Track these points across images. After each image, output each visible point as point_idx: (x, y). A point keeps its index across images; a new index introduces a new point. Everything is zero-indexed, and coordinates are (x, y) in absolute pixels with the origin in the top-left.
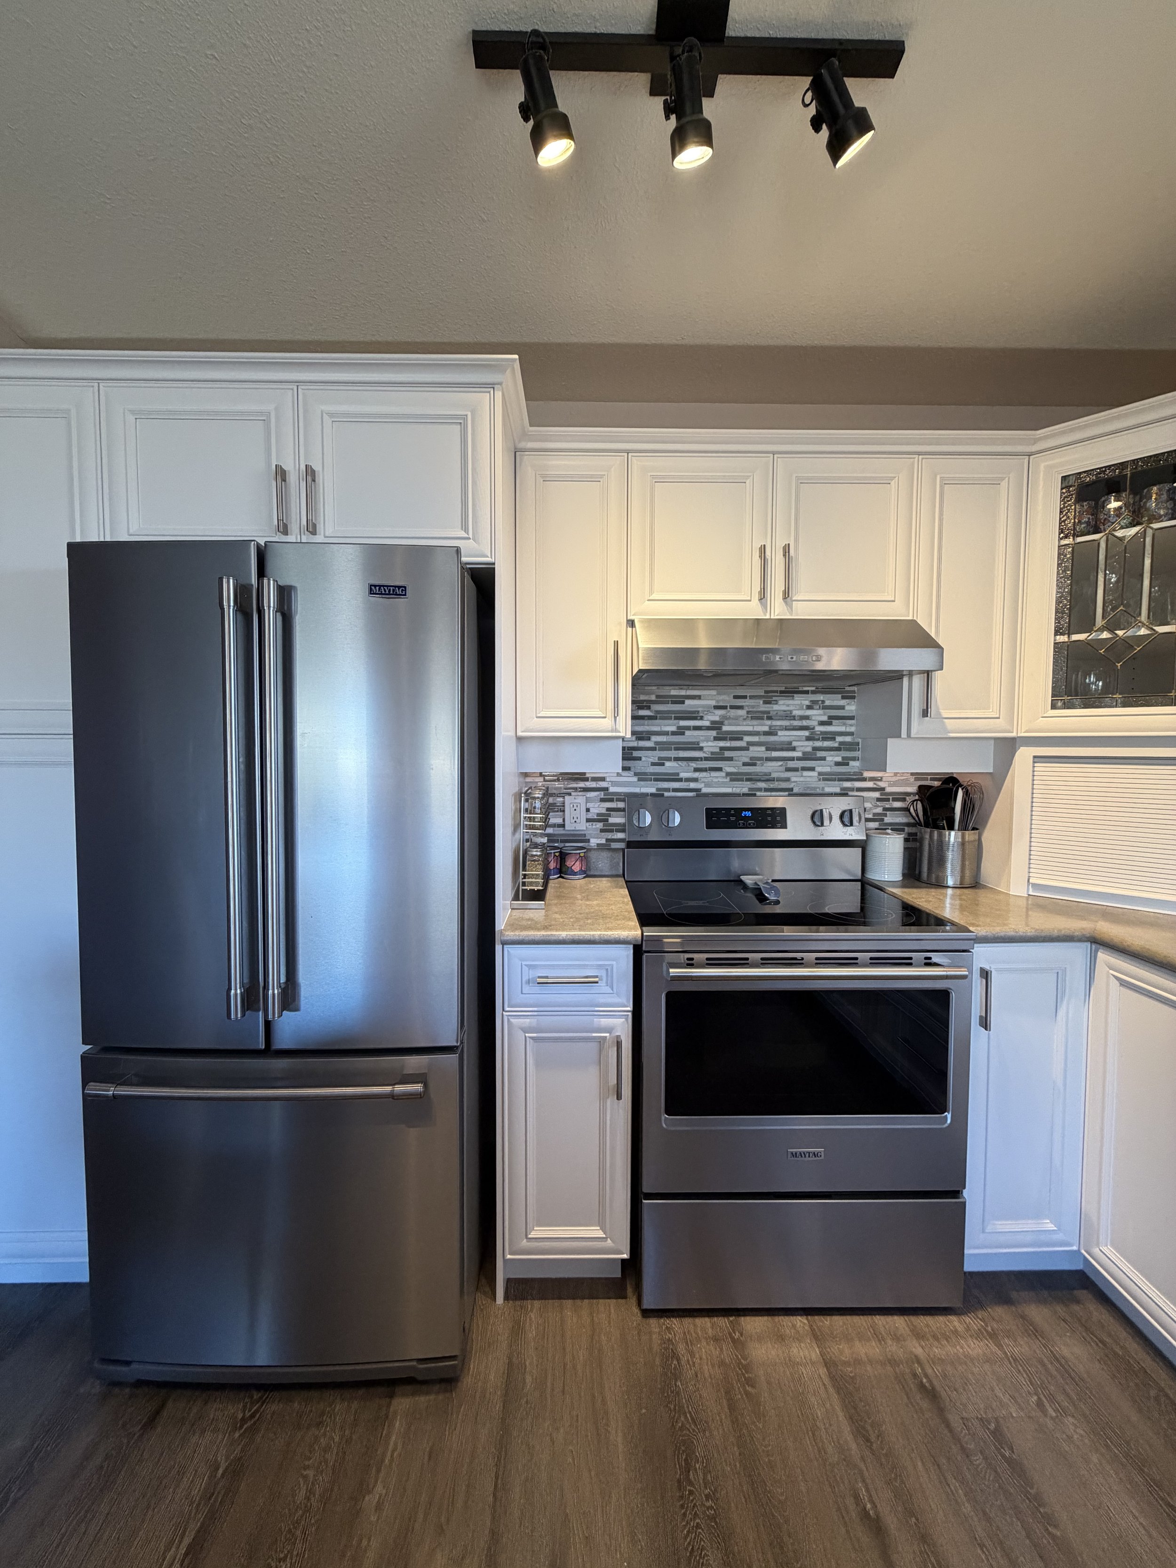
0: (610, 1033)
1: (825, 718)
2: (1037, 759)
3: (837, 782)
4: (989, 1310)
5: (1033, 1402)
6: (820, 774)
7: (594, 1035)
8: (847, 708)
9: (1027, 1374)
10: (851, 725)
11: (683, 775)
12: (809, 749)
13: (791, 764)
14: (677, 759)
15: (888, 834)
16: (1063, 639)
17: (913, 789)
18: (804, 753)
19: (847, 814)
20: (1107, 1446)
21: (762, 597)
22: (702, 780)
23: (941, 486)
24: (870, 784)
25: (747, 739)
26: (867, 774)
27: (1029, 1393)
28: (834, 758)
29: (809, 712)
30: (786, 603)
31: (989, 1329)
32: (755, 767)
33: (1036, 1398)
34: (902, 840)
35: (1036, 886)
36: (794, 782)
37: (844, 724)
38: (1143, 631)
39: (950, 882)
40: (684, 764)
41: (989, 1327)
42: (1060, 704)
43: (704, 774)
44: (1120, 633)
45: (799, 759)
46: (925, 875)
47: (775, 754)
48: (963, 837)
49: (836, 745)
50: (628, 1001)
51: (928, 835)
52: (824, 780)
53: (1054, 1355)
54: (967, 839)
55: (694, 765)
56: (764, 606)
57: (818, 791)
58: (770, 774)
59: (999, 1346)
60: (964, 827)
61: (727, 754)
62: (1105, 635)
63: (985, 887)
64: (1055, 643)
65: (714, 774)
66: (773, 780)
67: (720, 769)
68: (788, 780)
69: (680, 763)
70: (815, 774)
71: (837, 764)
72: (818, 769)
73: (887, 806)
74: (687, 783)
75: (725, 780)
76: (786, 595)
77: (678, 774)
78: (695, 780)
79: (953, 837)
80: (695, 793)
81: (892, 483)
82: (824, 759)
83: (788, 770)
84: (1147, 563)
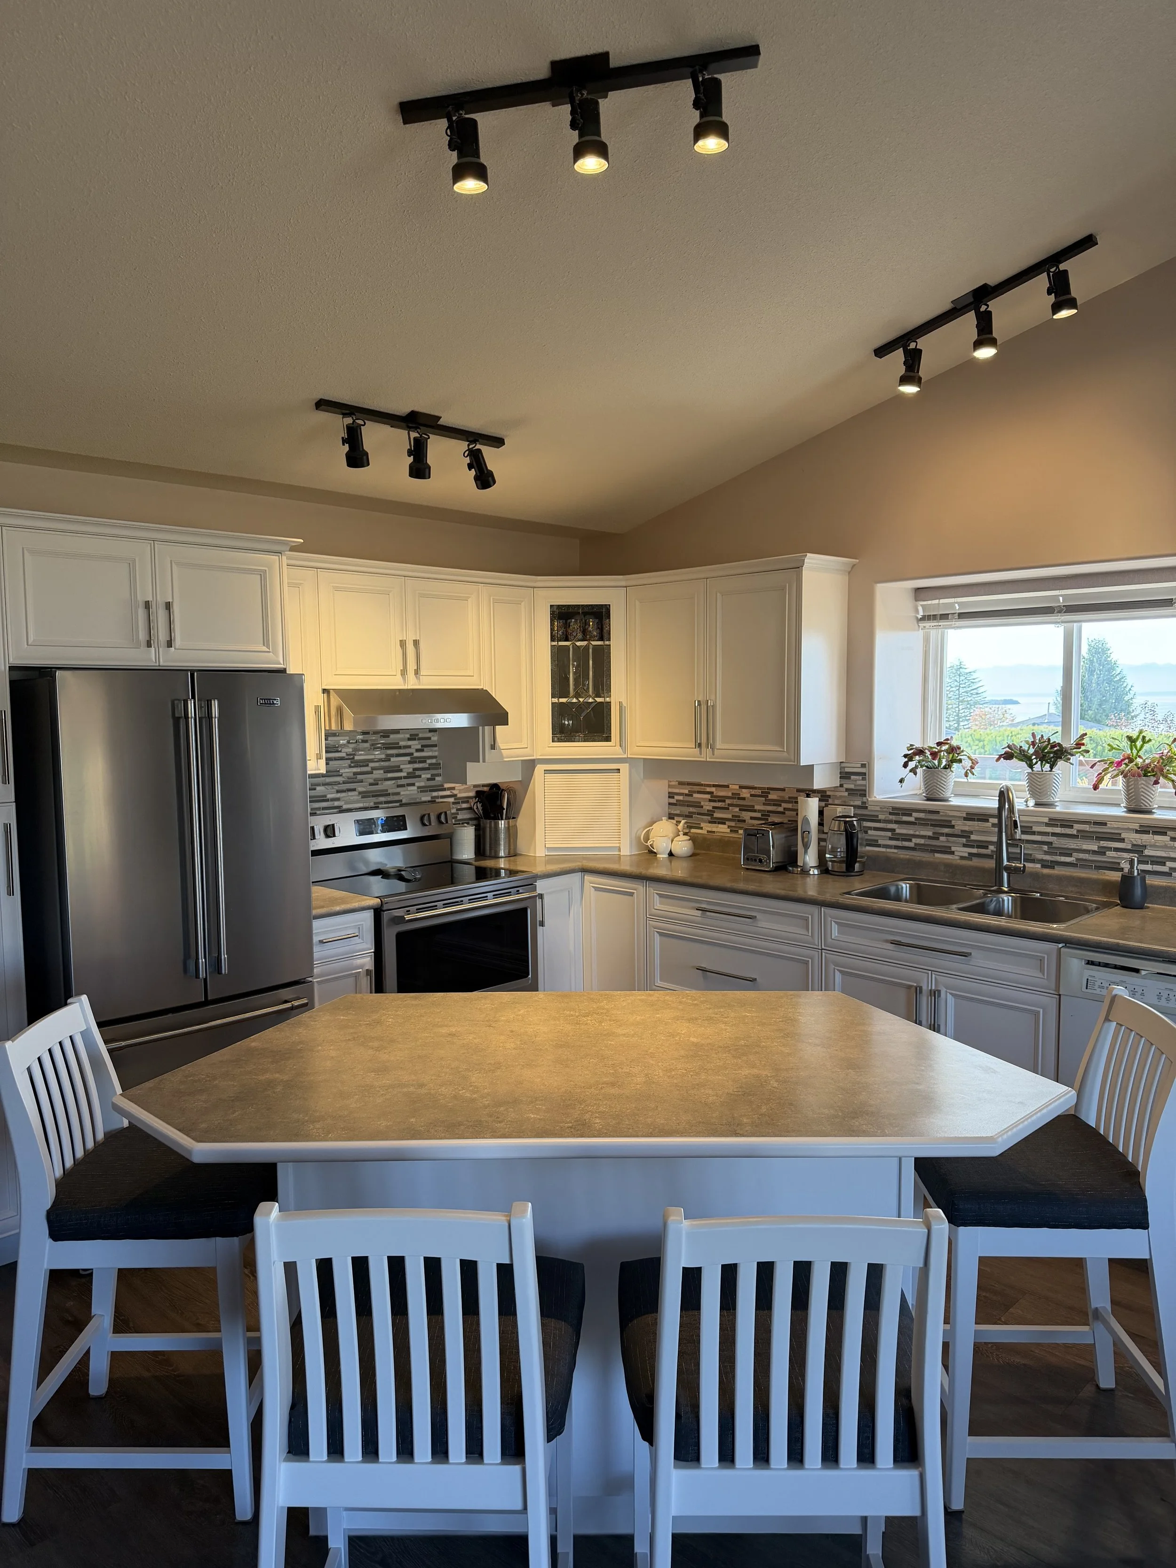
0: (362, 969)
1: (419, 747)
2: (547, 771)
3: (429, 793)
6: (418, 787)
7: (354, 972)
8: (432, 738)
10: (435, 751)
11: (329, 796)
12: (411, 770)
13: (400, 782)
14: (324, 785)
15: (466, 827)
16: (555, 700)
17: (472, 794)
18: (408, 773)
19: (426, 818)
21: (404, 672)
22: (343, 799)
23: (493, 604)
24: (448, 793)
25: (371, 765)
26: (446, 786)
28: (426, 775)
29: (410, 743)
30: (416, 677)
32: (377, 786)
34: (474, 830)
35: (549, 849)
36: (403, 795)
37: (432, 751)
38: (591, 700)
39: (502, 854)
40: (329, 787)
42: (556, 739)
43: (343, 795)
44: (581, 700)
45: (405, 778)
46: (488, 853)
47: (390, 775)
48: (509, 823)
49: (427, 766)
50: (372, 945)
51: (487, 824)
52: (421, 792)
54: (511, 825)
55: (336, 787)
56: (404, 679)
57: (418, 800)
58: (387, 790)
60: (507, 818)
61: (359, 777)
62: (575, 700)
63: (521, 855)
64: (552, 703)
65: (350, 793)
66: (389, 794)
67: (354, 790)
68: (398, 794)
69: (326, 787)
70: (415, 788)
71: (428, 779)
72: (417, 784)
73: (459, 807)
74: (332, 803)
75: (358, 798)
76: (417, 672)
77: (325, 796)
78: (338, 799)
79: (502, 824)
80: (338, 810)
81: (469, 600)
82: (420, 776)
83: (399, 786)
84: (591, 662)
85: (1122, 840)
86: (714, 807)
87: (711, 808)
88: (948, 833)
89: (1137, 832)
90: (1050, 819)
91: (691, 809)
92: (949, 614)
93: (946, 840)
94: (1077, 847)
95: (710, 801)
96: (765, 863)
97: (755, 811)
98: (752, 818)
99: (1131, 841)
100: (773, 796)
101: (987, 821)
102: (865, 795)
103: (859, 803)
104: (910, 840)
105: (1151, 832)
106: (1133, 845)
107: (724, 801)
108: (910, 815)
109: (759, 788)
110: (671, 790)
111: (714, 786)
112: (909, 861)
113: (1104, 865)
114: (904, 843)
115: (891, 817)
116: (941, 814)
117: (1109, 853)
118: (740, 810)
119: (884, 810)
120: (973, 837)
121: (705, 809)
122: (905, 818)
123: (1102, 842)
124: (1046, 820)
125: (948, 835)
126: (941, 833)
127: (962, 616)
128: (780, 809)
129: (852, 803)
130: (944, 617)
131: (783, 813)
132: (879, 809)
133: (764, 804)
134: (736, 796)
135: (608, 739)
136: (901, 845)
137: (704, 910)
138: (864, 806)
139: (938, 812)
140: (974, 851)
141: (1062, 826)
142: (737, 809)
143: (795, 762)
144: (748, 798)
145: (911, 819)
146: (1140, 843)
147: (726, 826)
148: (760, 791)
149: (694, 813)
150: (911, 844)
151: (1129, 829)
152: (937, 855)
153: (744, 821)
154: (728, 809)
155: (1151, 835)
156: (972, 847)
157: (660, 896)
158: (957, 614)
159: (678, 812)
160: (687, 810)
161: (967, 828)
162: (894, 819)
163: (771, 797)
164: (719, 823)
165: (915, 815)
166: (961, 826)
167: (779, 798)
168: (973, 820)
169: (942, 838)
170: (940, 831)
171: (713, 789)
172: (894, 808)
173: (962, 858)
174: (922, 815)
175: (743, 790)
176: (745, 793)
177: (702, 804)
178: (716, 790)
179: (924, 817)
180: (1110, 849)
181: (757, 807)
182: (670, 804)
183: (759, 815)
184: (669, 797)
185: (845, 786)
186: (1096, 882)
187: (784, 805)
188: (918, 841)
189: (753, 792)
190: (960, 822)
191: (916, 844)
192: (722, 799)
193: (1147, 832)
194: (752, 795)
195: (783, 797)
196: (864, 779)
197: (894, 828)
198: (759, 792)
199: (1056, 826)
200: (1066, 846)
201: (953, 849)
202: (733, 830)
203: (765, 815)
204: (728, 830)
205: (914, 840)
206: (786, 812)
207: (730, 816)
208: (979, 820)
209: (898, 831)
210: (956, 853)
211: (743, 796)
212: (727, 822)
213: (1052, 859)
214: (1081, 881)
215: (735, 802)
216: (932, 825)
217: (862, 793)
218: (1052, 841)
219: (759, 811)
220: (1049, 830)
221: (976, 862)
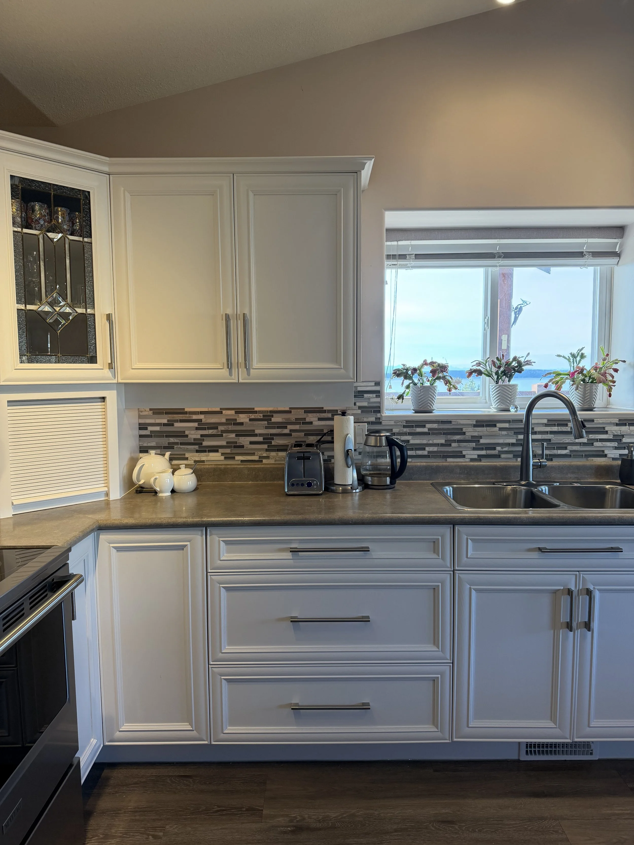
2: (9, 403)
4: (89, 828)
5: (152, 840)
9: (136, 833)
16: (22, 307)
20: (185, 819)
27: (147, 838)
31: (101, 836)
33: (150, 837)
35: (17, 507)
38: (69, 310)
41: (101, 835)
42: (24, 359)
53: (132, 812)
59: (114, 837)
62: (48, 309)
64: (18, 310)
84: (68, 261)
85: (606, 432)
86: (202, 436)
87: (199, 437)
88: (459, 439)
89: (617, 425)
90: (549, 420)
91: (172, 440)
92: (406, 255)
93: (458, 446)
94: (571, 441)
95: (197, 429)
96: (315, 487)
97: (256, 435)
98: (251, 443)
99: (613, 432)
100: (277, 419)
101: (495, 426)
102: (379, 412)
103: (373, 419)
104: (424, 449)
105: (627, 424)
106: (614, 435)
107: (217, 428)
108: (424, 426)
109: (260, 412)
110: (142, 421)
111: (202, 413)
112: (426, 468)
113: (591, 453)
114: (417, 452)
115: (405, 430)
116: (453, 423)
117: (596, 444)
118: (236, 436)
119: (398, 423)
120: (482, 441)
121: (191, 438)
122: (419, 430)
123: (590, 435)
124: (545, 421)
125: (459, 441)
126: (453, 440)
127: (418, 257)
128: (286, 431)
129: (365, 420)
130: (403, 257)
131: (289, 435)
132: (394, 424)
133: (267, 428)
134: (231, 421)
135: (93, 360)
136: (414, 454)
137: (294, 551)
138: (378, 422)
139: (450, 422)
140: (483, 452)
141: (559, 425)
142: (233, 435)
143: (354, 379)
144: (246, 423)
145: (425, 430)
146: (619, 434)
147: (218, 454)
148: (262, 415)
149: (177, 444)
150: (425, 453)
151: (610, 424)
152: (449, 460)
153: (243, 447)
154: (222, 436)
155: (627, 426)
156: (482, 449)
157: (226, 542)
158: (414, 256)
159: (153, 444)
160: (165, 441)
161: (476, 434)
162: (408, 431)
163: (273, 420)
164: (210, 451)
165: (428, 426)
166: (470, 432)
167: (284, 421)
168: (483, 426)
169: (454, 445)
170: (452, 439)
171: (202, 417)
172: (407, 422)
173: (472, 460)
174: (435, 426)
175: (240, 415)
176: (243, 418)
177: (187, 433)
178: (205, 417)
179: (437, 427)
180: (597, 440)
181: (257, 432)
182: (141, 436)
183: (260, 439)
184: (140, 429)
185: (358, 404)
186: (591, 467)
187: (290, 427)
188: (431, 449)
189: (253, 416)
190: (471, 429)
191: (429, 452)
192: (214, 426)
193: (625, 425)
194: (251, 420)
195: (289, 419)
196: (377, 396)
197: (408, 439)
198: (260, 416)
199: (554, 425)
200: (562, 442)
201: (464, 453)
202: (228, 457)
203: (268, 439)
204: (222, 458)
205: (427, 449)
206: (293, 434)
207: (224, 443)
208: (488, 426)
209: (411, 442)
210: (467, 456)
211: (241, 421)
212: (220, 450)
213: (551, 453)
214: (578, 468)
215: (231, 428)
216: (444, 434)
217: (377, 409)
218: (551, 438)
219: (260, 435)
220: (548, 429)
221: (485, 463)
